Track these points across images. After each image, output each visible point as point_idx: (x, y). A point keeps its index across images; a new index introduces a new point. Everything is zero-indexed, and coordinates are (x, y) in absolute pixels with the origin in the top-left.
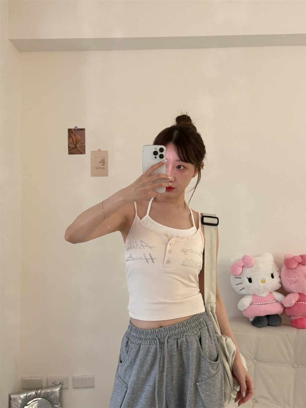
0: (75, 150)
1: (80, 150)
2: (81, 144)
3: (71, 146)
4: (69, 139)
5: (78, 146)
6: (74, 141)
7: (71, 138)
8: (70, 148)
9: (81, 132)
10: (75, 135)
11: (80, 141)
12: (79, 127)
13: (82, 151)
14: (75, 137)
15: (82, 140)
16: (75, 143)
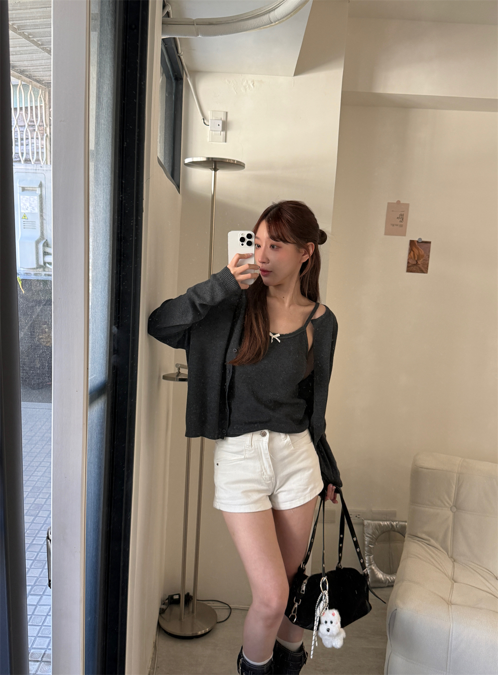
0: (415, 267)
1: (422, 268)
2: (424, 260)
3: (411, 262)
4: (410, 253)
5: (419, 263)
6: (416, 256)
7: (412, 252)
8: (410, 265)
9: (426, 245)
10: (418, 249)
11: (423, 256)
12: (424, 239)
13: (423, 269)
14: (417, 251)
15: (425, 255)
16: (416, 259)
